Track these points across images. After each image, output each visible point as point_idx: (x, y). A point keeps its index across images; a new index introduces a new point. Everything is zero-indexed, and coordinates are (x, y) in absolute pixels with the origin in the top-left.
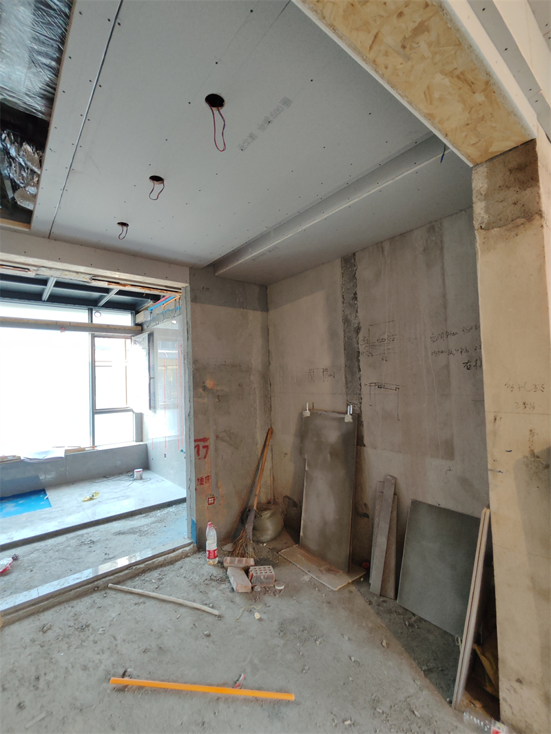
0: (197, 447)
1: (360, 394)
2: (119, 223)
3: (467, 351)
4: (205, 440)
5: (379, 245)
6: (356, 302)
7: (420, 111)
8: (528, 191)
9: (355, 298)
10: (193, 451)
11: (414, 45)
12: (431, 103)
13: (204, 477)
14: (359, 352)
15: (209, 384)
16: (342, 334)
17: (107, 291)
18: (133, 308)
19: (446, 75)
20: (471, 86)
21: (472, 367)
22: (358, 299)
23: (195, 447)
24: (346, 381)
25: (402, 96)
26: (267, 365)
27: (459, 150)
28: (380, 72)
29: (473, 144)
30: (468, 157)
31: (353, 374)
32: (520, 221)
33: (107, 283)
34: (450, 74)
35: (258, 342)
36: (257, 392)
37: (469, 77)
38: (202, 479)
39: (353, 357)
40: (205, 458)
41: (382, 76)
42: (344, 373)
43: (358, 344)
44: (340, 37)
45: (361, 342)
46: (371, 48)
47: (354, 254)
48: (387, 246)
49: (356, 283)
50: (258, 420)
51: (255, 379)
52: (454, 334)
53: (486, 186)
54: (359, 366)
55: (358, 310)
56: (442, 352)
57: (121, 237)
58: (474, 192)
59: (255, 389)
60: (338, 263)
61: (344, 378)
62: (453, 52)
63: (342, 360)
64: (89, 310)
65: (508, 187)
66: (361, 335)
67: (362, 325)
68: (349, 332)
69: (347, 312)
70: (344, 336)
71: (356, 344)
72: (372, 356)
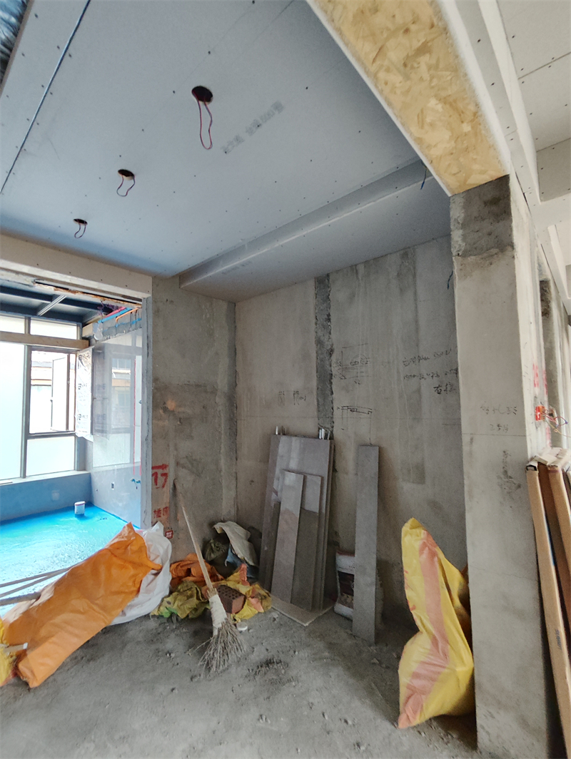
0: (155, 475)
1: (332, 418)
2: (76, 220)
3: (438, 376)
4: (164, 467)
5: (353, 268)
6: (329, 324)
7: (411, 135)
8: (501, 223)
9: (329, 320)
10: (150, 479)
11: (416, 65)
12: (422, 127)
13: (162, 509)
14: (332, 375)
15: (171, 405)
16: (314, 355)
17: (50, 298)
18: (80, 320)
19: (440, 100)
20: (460, 115)
21: (443, 392)
22: (332, 321)
23: (153, 475)
24: (318, 404)
25: (397, 116)
26: (233, 385)
27: (440, 177)
28: (380, 88)
29: (455, 174)
30: (448, 186)
31: (325, 397)
32: (494, 251)
33: (53, 288)
34: (444, 101)
35: (224, 362)
36: (222, 415)
37: (460, 105)
38: (159, 511)
39: (325, 379)
40: (163, 487)
41: (381, 92)
42: (316, 396)
43: (331, 366)
44: (346, 44)
45: (334, 365)
46: (374, 60)
47: (328, 275)
48: (361, 269)
49: (329, 304)
50: (222, 446)
51: (220, 401)
52: (425, 359)
53: (463, 215)
54: (331, 388)
55: (332, 332)
56: (414, 376)
57: (78, 235)
58: (452, 221)
59: (220, 411)
60: (311, 284)
61: (316, 401)
62: (449, 78)
63: (314, 383)
64: (26, 319)
65: (483, 219)
66: (334, 358)
67: (334, 346)
68: (322, 354)
69: (320, 333)
70: (317, 358)
71: (328, 366)
72: (345, 378)
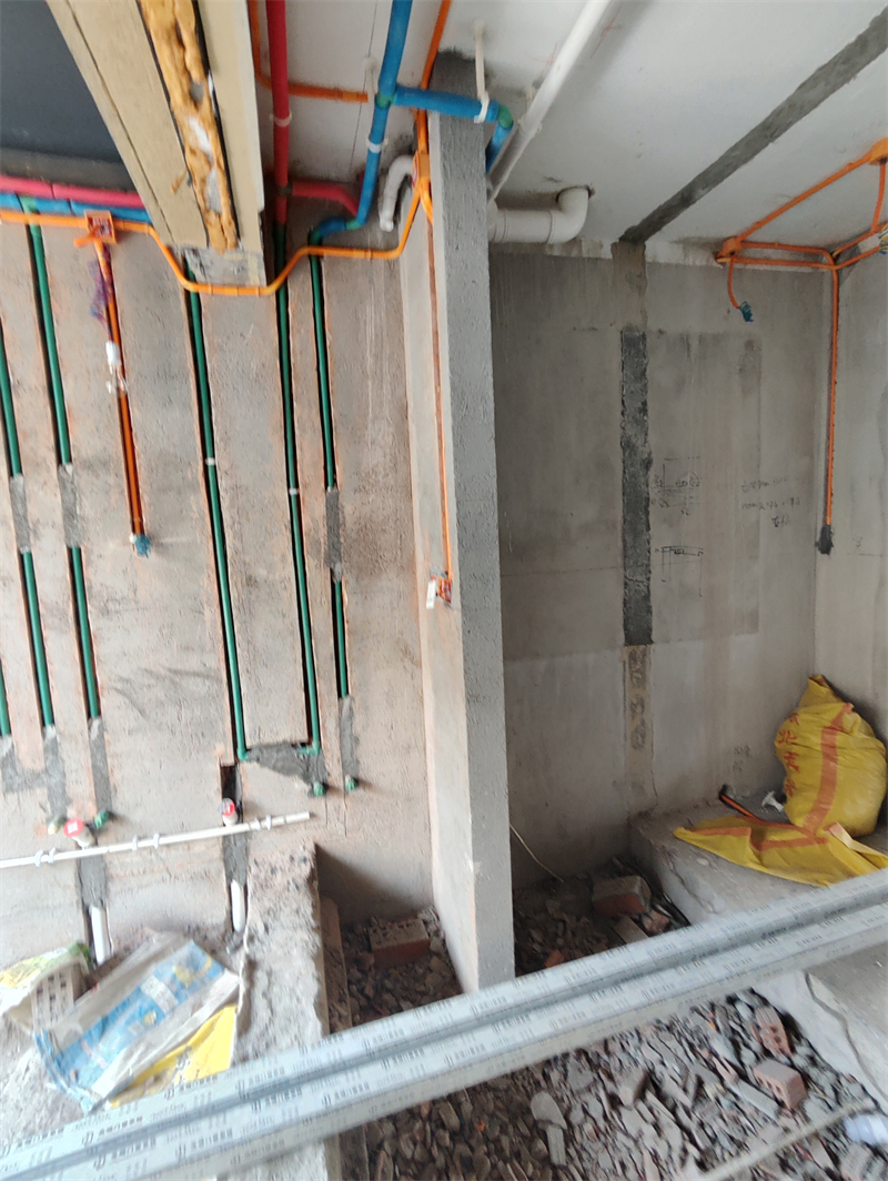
1: (648, 566)
3: (776, 506)
5: (684, 341)
6: (645, 418)
9: (644, 410)
14: (648, 500)
16: (619, 465)
22: (649, 413)
24: (625, 546)
31: (636, 534)
39: (637, 506)
42: (620, 535)
43: (647, 486)
45: (652, 484)
47: (644, 336)
48: (694, 345)
49: (646, 385)
52: (766, 484)
54: (648, 521)
55: (649, 432)
56: (754, 505)
60: (615, 342)
61: (620, 541)
63: (618, 513)
66: (652, 473)
68: (632, 465)
70: (624, 472)
71: (643, 487)
72: (668, 505)
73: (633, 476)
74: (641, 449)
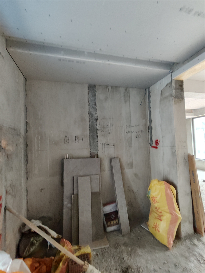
5: (107, 87)
6: (96, 107)
9: (96, 105)
14: (97, 129)
22: (97, 106)
24: (90, 142)
31: (94, 139)
32: (181, 99)
39: (94, 132)
45: (98, 125)
47: (95, 85)
48: (110, 88)
49: (96, 98)
52: (133, 126)
54: (97, 135)
55: (97, 111)
56: (130, 132)
58: (172, 86)
60: (86, 86)
63: (88, 132)
66: (98, 122)
67: (98, 117)
68: (92, 119)
69: (91, 110)
70: (89, 121)
71: (96, 126)
72: (103, 131)
73: (92, 122)
74: (94, 115)
